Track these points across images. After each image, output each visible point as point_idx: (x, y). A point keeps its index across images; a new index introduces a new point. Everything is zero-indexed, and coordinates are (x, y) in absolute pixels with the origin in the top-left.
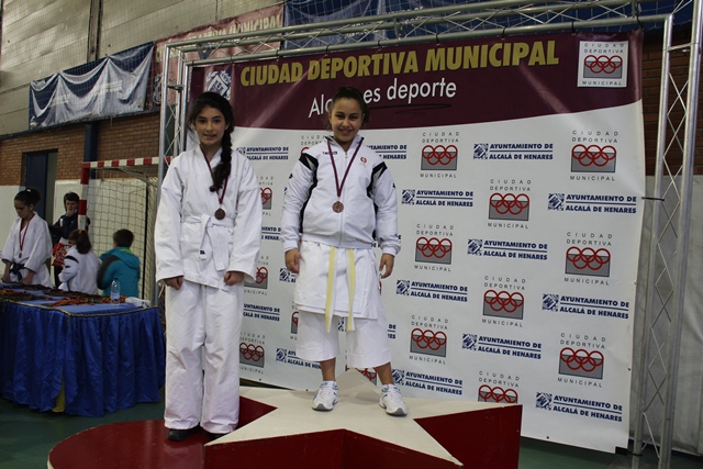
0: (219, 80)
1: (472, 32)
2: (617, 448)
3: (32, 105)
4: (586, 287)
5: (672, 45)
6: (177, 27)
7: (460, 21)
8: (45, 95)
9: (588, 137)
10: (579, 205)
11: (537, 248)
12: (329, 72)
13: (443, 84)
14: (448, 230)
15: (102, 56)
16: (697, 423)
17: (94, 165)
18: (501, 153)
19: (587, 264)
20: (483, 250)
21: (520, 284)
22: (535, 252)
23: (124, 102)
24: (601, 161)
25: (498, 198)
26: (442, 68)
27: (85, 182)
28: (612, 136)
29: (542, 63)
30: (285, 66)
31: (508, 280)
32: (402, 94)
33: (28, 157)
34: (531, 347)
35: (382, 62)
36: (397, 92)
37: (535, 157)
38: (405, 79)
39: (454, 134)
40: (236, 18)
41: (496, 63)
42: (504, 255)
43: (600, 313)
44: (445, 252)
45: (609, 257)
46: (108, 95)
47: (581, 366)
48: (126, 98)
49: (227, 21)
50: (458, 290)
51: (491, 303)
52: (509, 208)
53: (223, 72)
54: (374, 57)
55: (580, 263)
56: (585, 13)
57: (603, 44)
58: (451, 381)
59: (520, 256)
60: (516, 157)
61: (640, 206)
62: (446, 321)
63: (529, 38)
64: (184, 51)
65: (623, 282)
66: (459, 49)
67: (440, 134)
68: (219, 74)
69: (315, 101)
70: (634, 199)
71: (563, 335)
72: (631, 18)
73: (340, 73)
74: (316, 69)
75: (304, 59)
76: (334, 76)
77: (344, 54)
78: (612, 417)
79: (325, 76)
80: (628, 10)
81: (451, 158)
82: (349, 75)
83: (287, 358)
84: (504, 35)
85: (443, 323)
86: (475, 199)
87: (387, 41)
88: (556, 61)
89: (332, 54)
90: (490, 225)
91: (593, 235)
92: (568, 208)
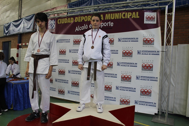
0: (52, 23)
1: (117, 10)
2: (155, 114)
3: (4, 30)
4: (147, 73)
5: (168, 13)
6: (41, 10)
7: (114, 7)
8: (8, 28)
9: (147, 36)
10: (145, 53)
12: (80, 20)
13: (110, 23)
14: (112, 60)
15: (22, 18)
16: (173, 106)
17: (20, 44)
18: (125, 40)
19: (147, 68)
20: (121, 65)
21: (130, 73)
22: (134, 65)
23: (28, 29)
24: (150, 42)
25: (125, 52)
26: (110, 19)
27: (18, 49)
28: (153, 36)
29: (135, 17)
31: (127, 72)
33: (4, 43)
34: (133, 89)
37: (134, 41)
39: (113, 35)
40: (56, 8)
41: (123, 18)
42: (126, 66)
43: (150, 80)
44: (111, 65)
45: (153, 66)
46: (24, 27)
47: (146, 93)
48: (28, 28)
49: (53, 8)
50: (115, 75)
51: (123, 78)
53: (53, 20)
55: (145, 68)
56: (145, 5)
57: (150, 13)
58: (113, 98)
59: (130, 66)
60: (129, 41)
61: (160, 53)
62: (112, 83)
63: (132, 11)
65: (156, 72)
66: (114, 14)
67: (109, 35)
68: (52, 21)
69: (77, 27)
70: (159, 51)
71: (141, 86)
72: (157, 7)
73: (83, 20)
74: (77, 20)
75: (74, 17)
76: (82, 21)
77: (84, 15)
78: (154, 106)
79: (79, 21)
80: (156, 4)
81: (112, 42)
82: (86, 21)
83: (71, 93)
84: (125, 10)
85: (111, 83)
86: (119, 52)
87: (95, 12)
88: (139, 17)
89: (81, 15)
90: (123, 58)
91: (148, 61)
92: (142, 54)
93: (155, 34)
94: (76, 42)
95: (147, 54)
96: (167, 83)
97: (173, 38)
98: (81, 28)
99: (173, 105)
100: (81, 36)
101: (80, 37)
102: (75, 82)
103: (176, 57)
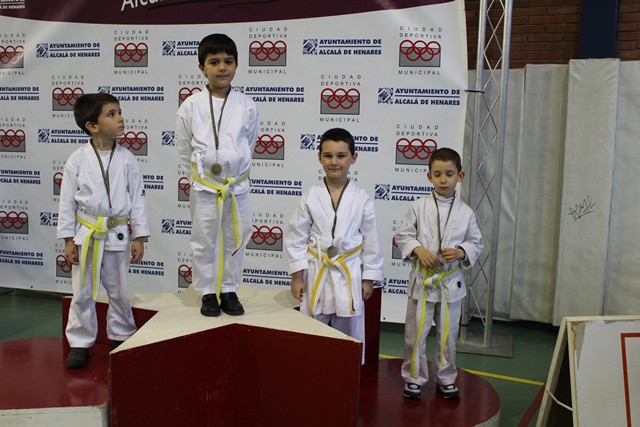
4: (416, 176)
9: (414, 33)
11: (368, 141)
14: (280, 126)
16: (509, 293)
18: (331, 49)
19: (416, 155)
20: (316, 145)
21: (352, 175)
22: (367, 145)
24: (427, 56)
25: (329, 93)
28: (436, 32)
39: (282, 29)
44: (278, 148)
45: (436, 147)
52: (340, 101)
55: (410, 154)
61: (463, 98)
62: (282, 216)
67: (267, 30)
70: (458, 92)
71: (394, 222)
81: (279, 54)
85: (278, 218)
86: (306, 95)
90: (322, 120)
92: (397, 101)
93: (445, 23)
94: (126, 57)
95: (416, 102)
96: (486, 207)
97: (508, 41)
99: (509, 288)
100: (147, 32)
101: (144, 34)
103: (520, 112)
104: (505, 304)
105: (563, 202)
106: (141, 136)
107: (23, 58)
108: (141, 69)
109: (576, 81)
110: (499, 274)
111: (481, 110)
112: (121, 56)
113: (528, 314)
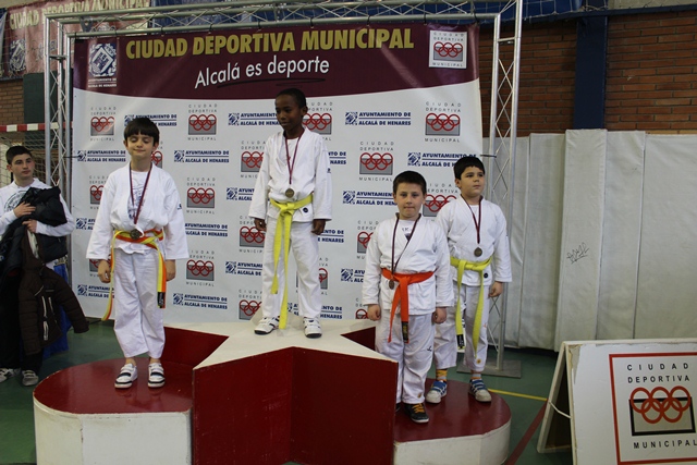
0: (104, 53)
1: (341, 18)
7: (331, 9)
9: (438, 107)
10: (432, 161)
12: (213, 48)
13: (317, 62)
16: (518, 324)
18: (368, 120)
19: (439, 208)
20: (356, 200)
24: (448, 126)
25: (367, 157)
26: (317, 48)
28: (456, 107)
29: (400, 46)
30: (170, 41)
32: (282, 69)
35: (262, 40)
36: (277, 67)
37: (396, 123)
38: (284, 56)
39: (328, 104)
41: (362, 45)
50: (336, 234)
51: (363, 242)
52: (376, 164)
53: (108, 45)
54: (255, 36)
55: (434, 207)
56: (430, 8)
57: (448, 33)
58: (332, 308)
60: (381, 123)
62: (327, 259)
63: (390, 26)
64: (64, 23)
66: (331, 32)
67: (316, 104)
68: (103, 46)
69: (201, 74)
72: (469, 15)
73: (224, 49)
74: (201, 46)
75: (189, 36)
76: (217, 52)
77: (227, 32)
79: (209, 52)
80: (466, 8)
81: (326, 124)
82: (232, 51)
83: (184, 302)
84: (368, 22)
85: (324, 260)
86: (348, 158)
87: (266, 23)
88: (411, 46)
89: (215, 32)
90: (361, 179)
91: (443, 185)
92: (424, 164)
93: (463, 99)
94: (198, 126)
95: (440, 164)
97: (516, 114)
98: (215, 78)
99: (518, 320)
100: (216, 105)
101: (213, 108)
102: (200, 264)
104: (514, 334)
105: (563, 247)
106: (209, 192)
107: (113, 128)
108: (210, 136)
109: (571, 148)
110: (509, 308)
111: (494, 170)
112: (194, 125)
113: (534, 342)
